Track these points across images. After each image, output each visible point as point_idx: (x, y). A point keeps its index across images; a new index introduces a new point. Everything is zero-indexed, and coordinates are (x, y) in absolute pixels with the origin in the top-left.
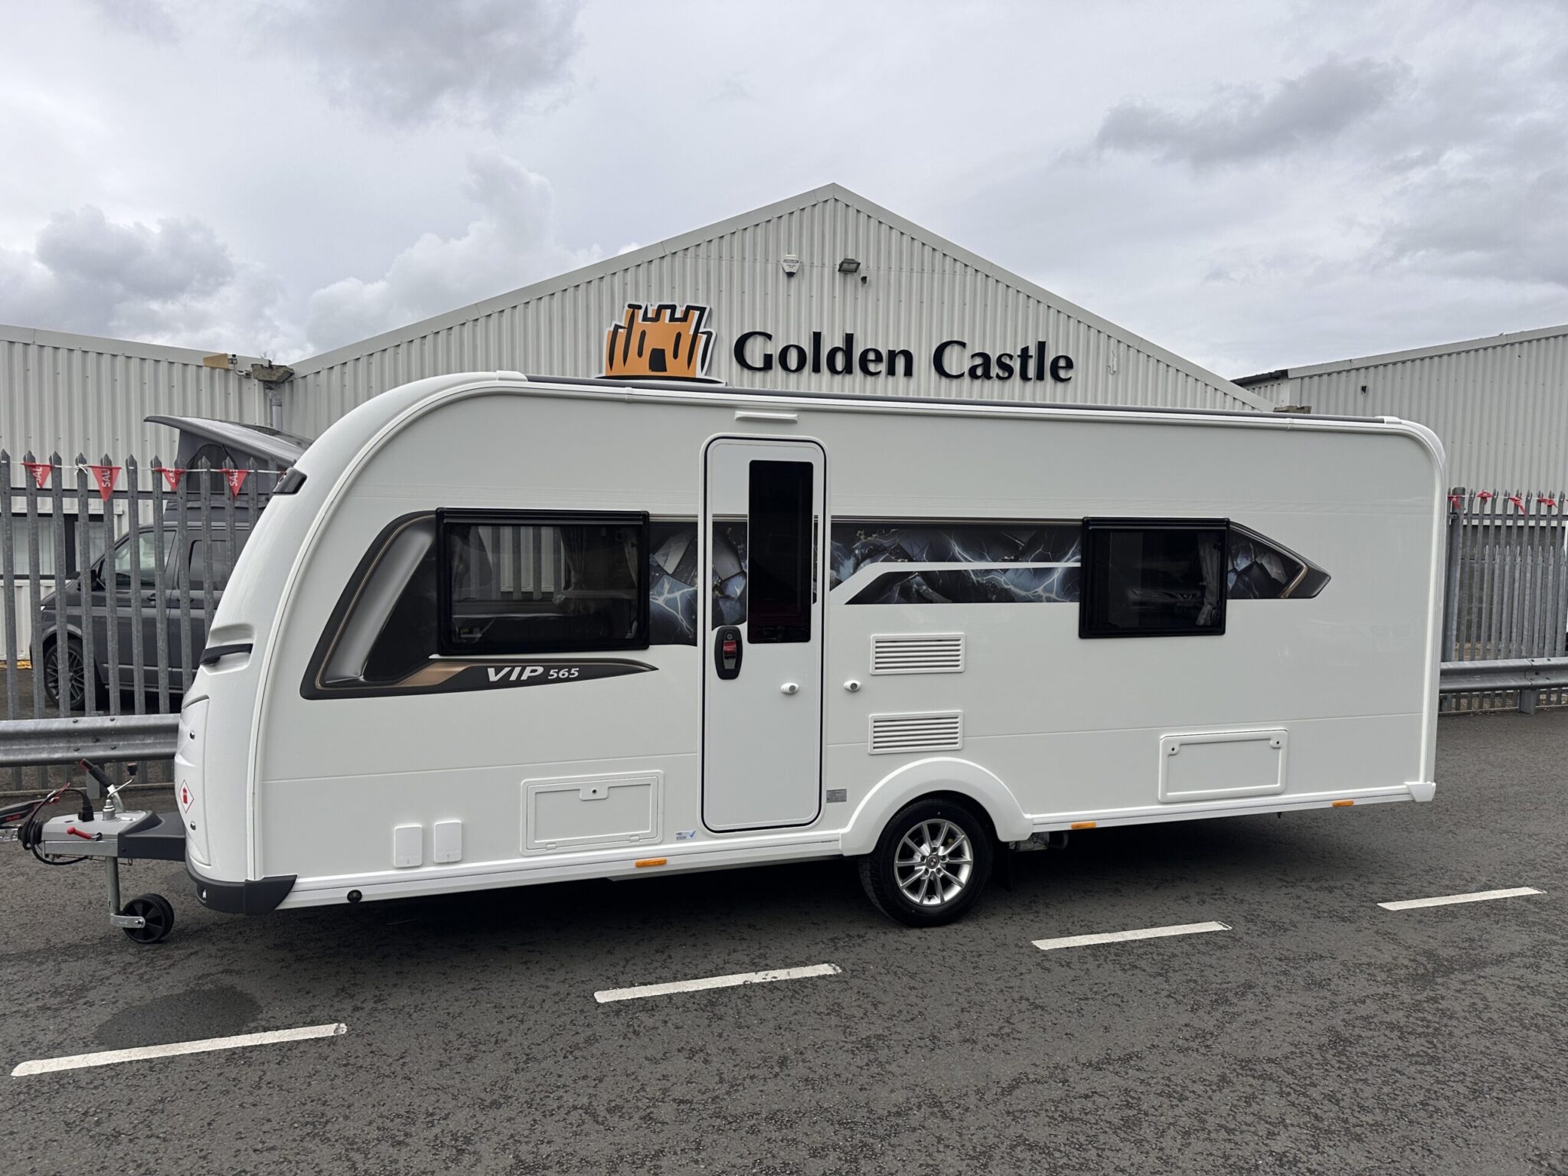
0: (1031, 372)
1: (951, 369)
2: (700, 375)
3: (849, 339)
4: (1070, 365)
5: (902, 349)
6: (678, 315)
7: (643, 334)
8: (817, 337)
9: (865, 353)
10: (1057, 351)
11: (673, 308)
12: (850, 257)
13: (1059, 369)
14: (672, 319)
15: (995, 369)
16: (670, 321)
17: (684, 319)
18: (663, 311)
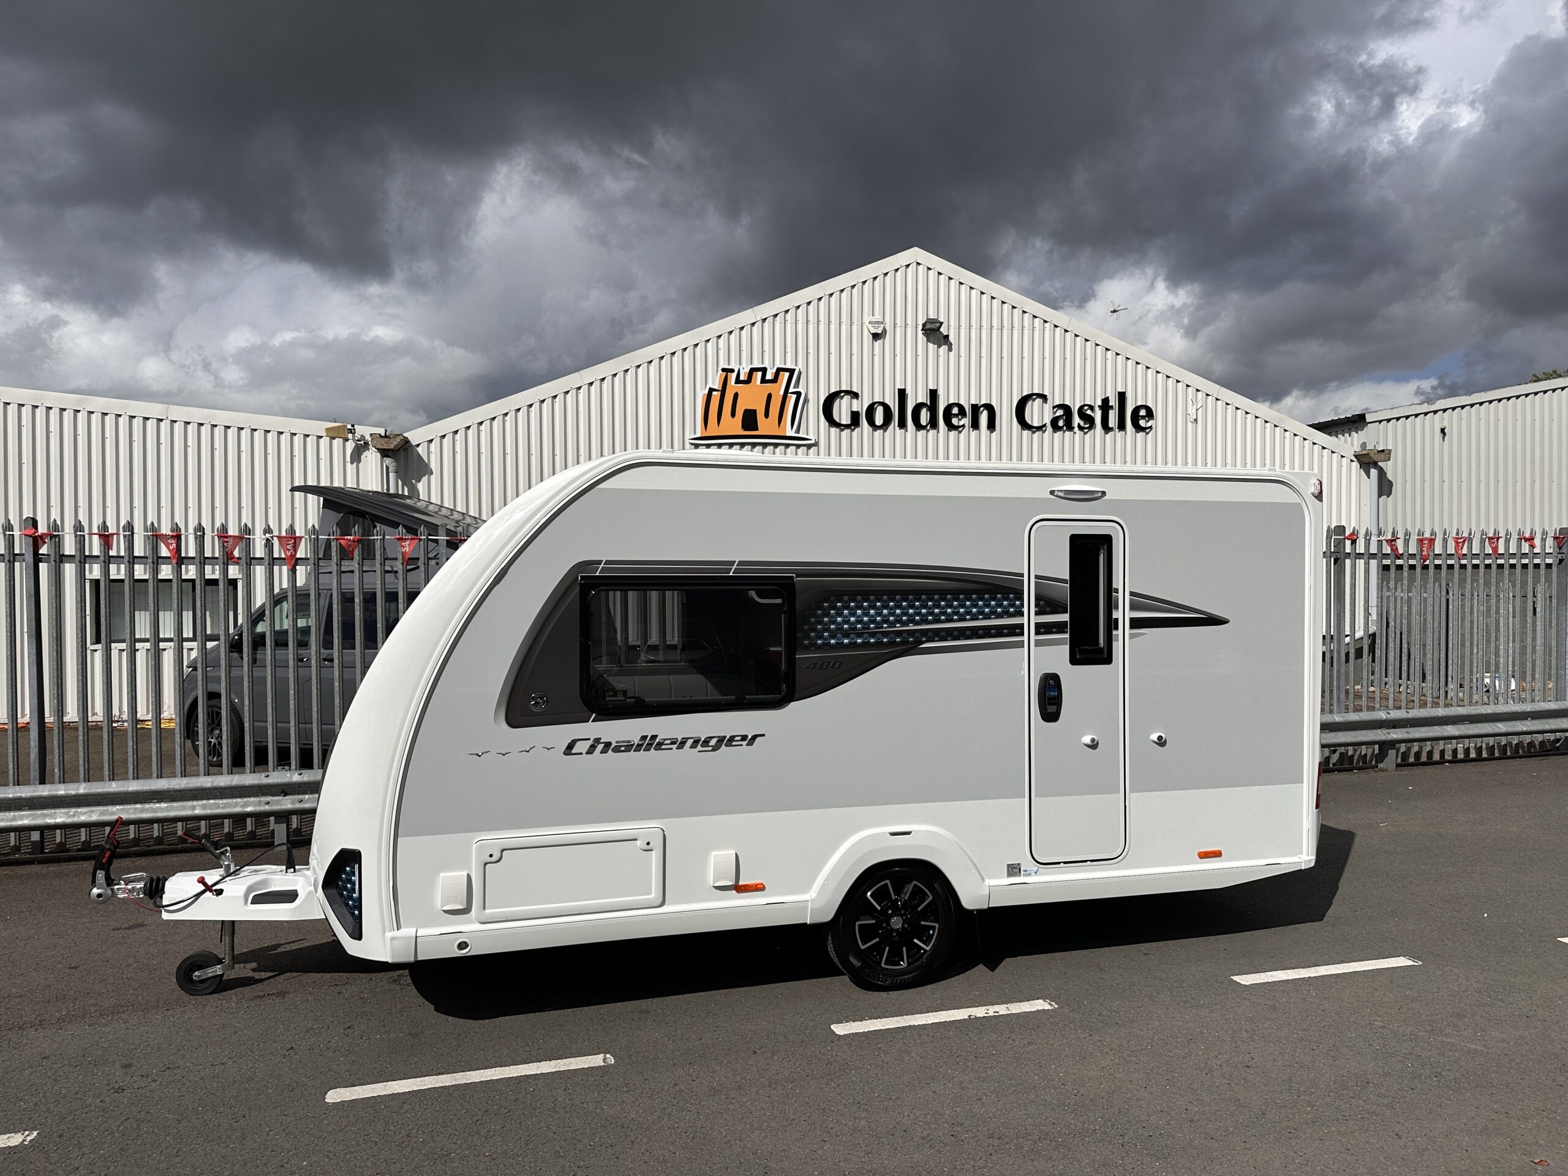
0: (1113, 422)
1: (1033, 421)
2: (790, 433)
3: (933, 394)
4: (1150, 414)
5: (985, 403)
6: (769, 376)
7: (736, 396)
8: (902, 394)
9: (949, 407)
10: (1137, 400)
11: (764, 370)
12: (932, 317)
13: (1140, 418)
14: (764, 380)
15: (1077, 420)
16: (761, 383)
17: (775, 380)
18: (754, 373)
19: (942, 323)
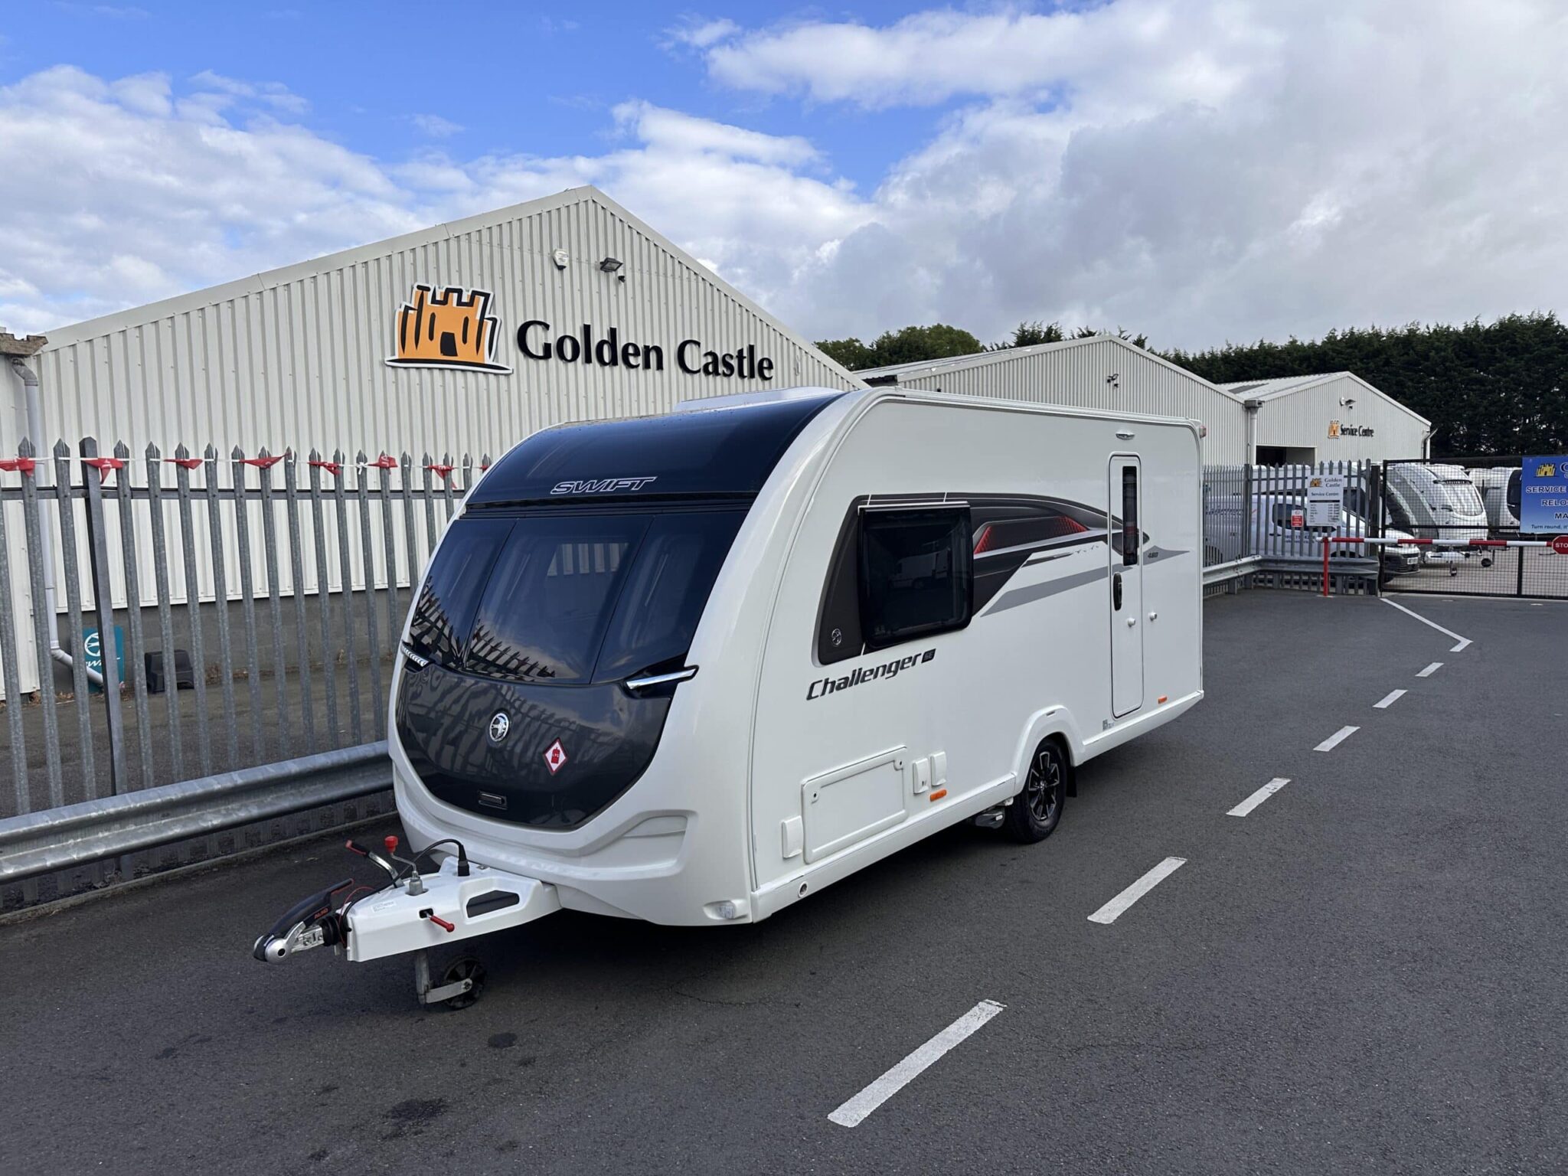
1: (692, 366)
2: (488, 361)
3: (613, 332)
4: (770, 367)
5: (655, 345)
6: (465, 299)
7: (433, 316)
8: (587, 329)
9: (626, 347)
10: (762, 353)
11: (460, 292)
12: (611, 256)
13: (762, 369)
14: (460, 303)
15: (721, 369)
16: (457, 305)
17: (471, 304)
18: (450, 294)
19: (621, 264)
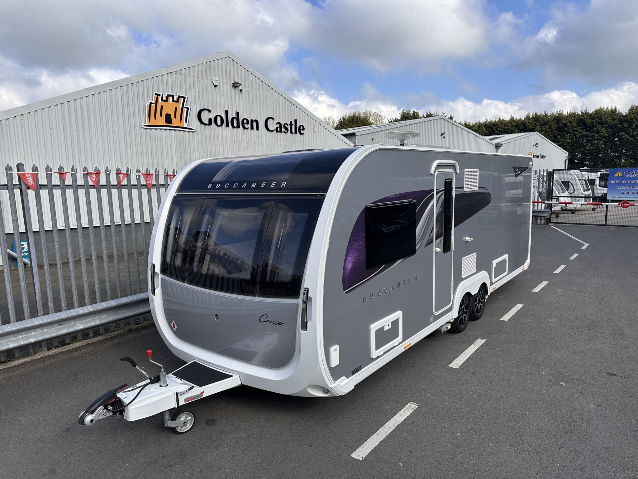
0: (293, 131)
1: (270, 128)
2: (185, 126)
3: (238, 113)
4: (303, 129)
5: (255, 119)
6: (175, 99)
7: (162, 107)
8: (227, 112)
9: (243, 120)
10: (300, 123)
11: (173, 96)
12: (236, 81)
13: (300, 130)
14: (173, 101)
15: (283, 129)
16: (172, 102)
18: (169, 97)
19: (241, 84)
